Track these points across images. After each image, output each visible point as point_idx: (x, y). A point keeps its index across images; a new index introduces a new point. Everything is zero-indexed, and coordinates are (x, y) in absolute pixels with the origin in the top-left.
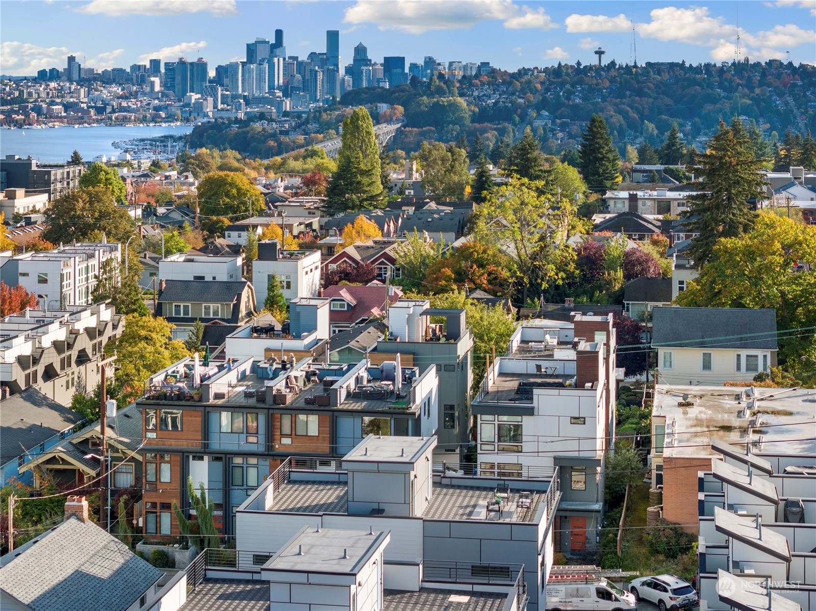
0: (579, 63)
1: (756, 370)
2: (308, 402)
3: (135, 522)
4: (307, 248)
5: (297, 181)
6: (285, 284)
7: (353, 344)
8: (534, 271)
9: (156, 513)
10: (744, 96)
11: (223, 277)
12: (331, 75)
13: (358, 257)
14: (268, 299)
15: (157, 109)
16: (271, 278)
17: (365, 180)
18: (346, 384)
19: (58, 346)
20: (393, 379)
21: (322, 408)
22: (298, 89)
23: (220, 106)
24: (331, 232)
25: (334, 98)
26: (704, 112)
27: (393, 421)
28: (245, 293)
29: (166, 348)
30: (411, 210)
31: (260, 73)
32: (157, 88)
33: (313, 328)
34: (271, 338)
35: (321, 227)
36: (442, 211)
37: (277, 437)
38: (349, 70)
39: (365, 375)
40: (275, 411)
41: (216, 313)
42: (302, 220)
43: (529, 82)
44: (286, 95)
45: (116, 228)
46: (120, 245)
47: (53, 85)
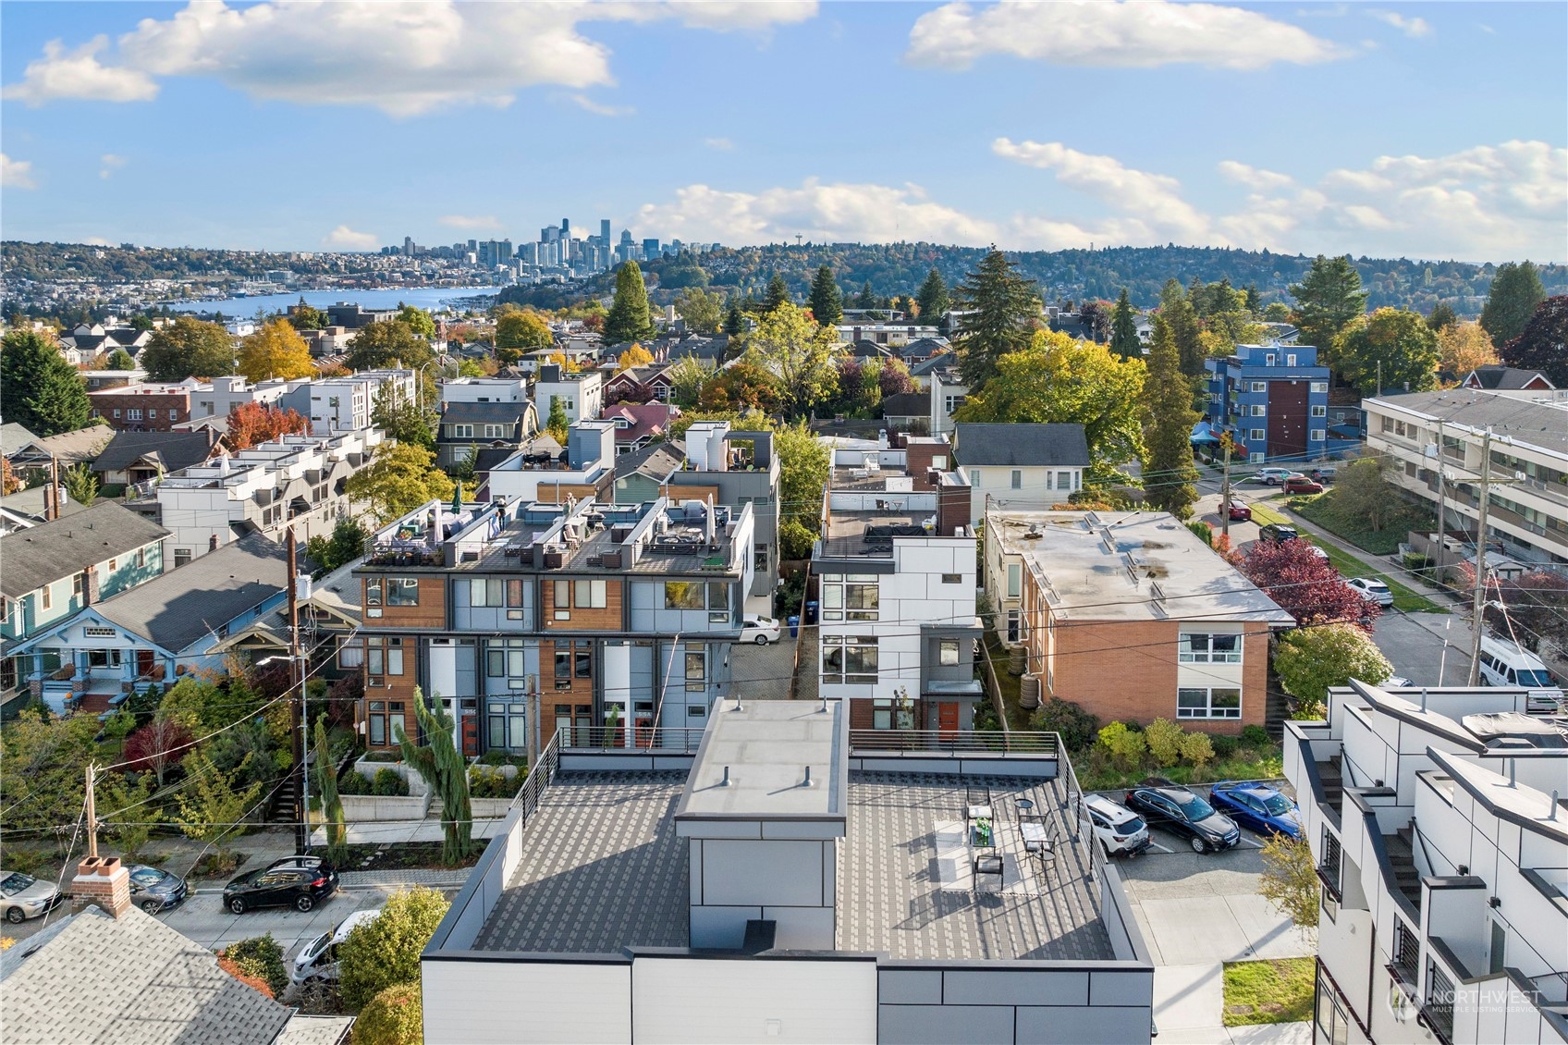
0: (785, 244)
1: (1068, 487)
2: (590, 563)
3: (356, 726)
4: (588, 370)
5: (580, 323)
6: (567, 404)
7: (641, 470)
8: (801, 389)
9: (384, 715)
10: (903, 266)
11: (507, 399)
12: (605, 252)
13: (636, 379)
14: (550, 419)
15: (473, 276)
16: (554, 399)
17: (637, 316)
18: (642, 533)
19: (310, 477)
20: (702, 523)
21: (611, 571)
22: (580, 262)
23: (522, 274)
24: (609, 359)
25: (607, 267)
26: (875, 277)
27: (707, 586)
28: (528, 414)
29: (423, 480)
30: (677, 340)
31: (552, 250)
32: (474, 261)
33: (596, 456)
34: (545, 468)
35: (600, 357)
36: (701, 342)
37: (551, 611)
38: (617, 249)
39: (665, 520)
40: (547, 577)
41: (498, 433)
42: (583, 351)
43: (751, 256)
44: (571, 266)
45: (414, 356)
46: (414, 371)
47: (393, 258)
